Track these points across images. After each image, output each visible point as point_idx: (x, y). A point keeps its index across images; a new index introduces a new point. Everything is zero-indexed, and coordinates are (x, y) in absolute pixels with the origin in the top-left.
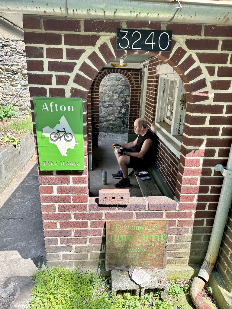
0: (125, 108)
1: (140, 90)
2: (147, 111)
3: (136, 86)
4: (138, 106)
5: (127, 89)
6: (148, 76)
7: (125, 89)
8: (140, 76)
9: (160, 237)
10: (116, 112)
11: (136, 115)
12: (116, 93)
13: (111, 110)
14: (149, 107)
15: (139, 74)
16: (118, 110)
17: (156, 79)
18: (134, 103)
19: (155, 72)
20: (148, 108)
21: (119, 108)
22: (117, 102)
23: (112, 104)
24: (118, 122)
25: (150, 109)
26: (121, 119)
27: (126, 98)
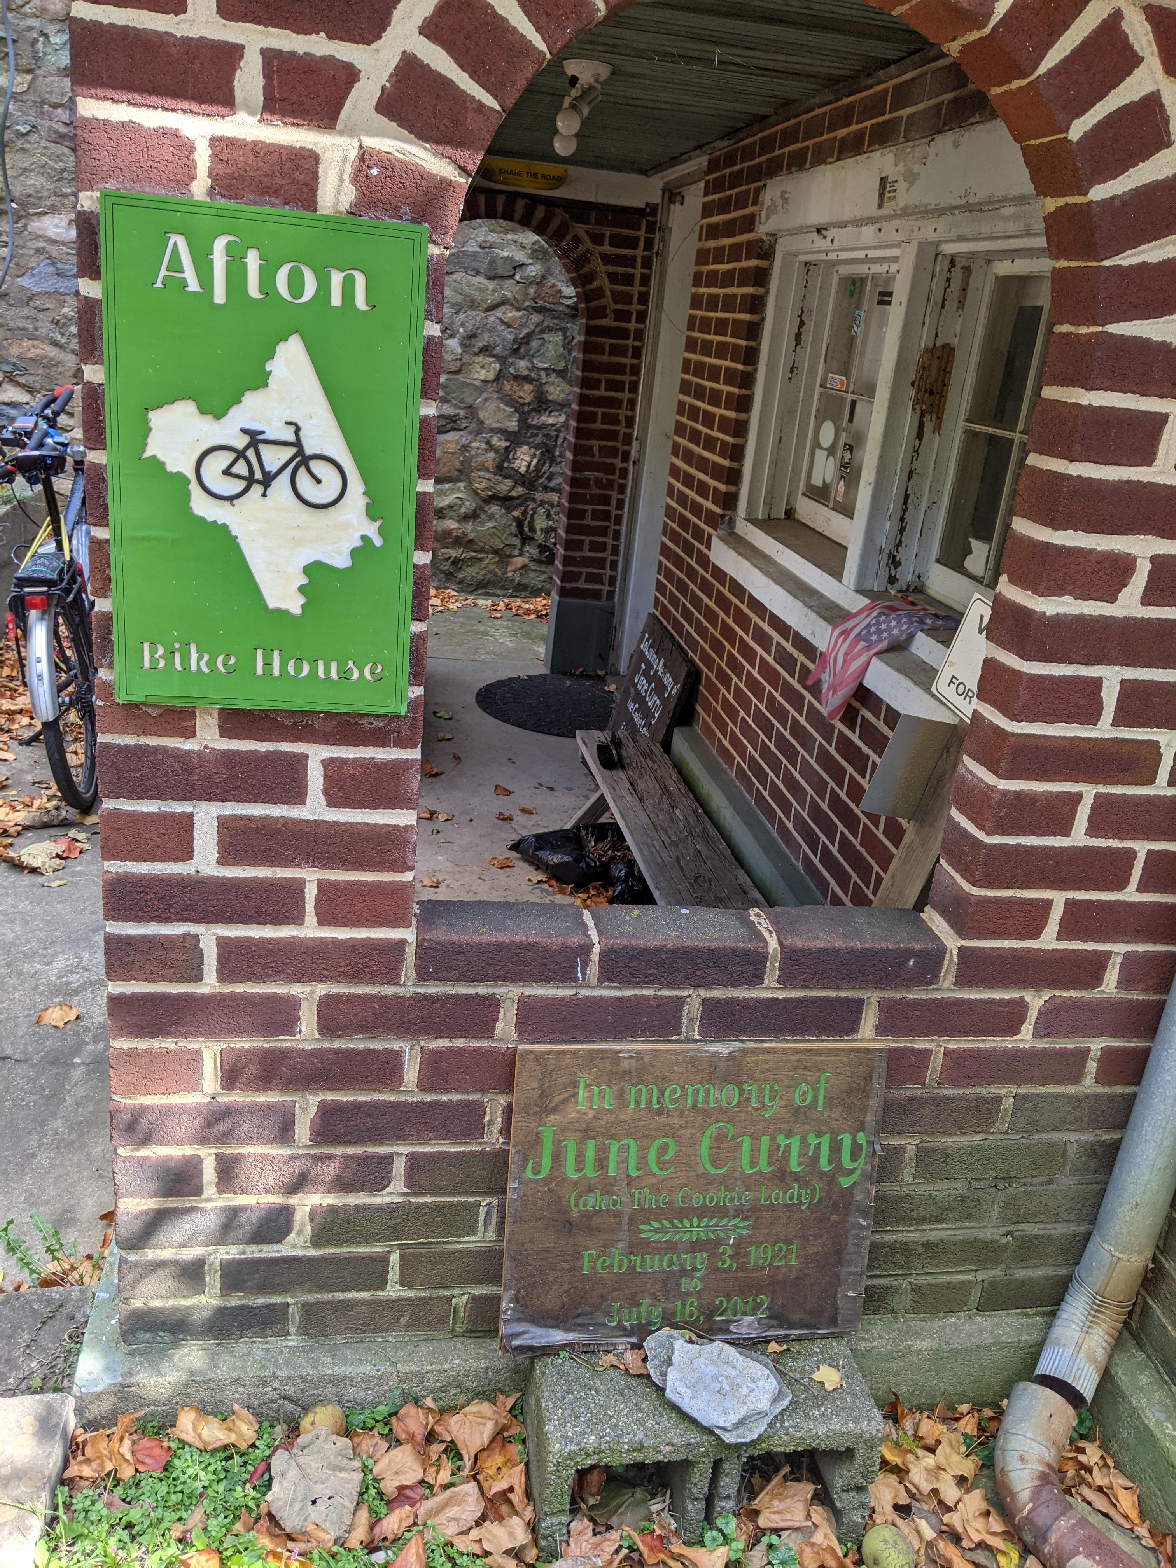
0: (536, 448)
1: (639, 335)
2: (688, 457)
3: (615, 311)
4: (623, 429)
5: (550, 329)
6: (699, 251)
7: (542, 331)
8: (639, 252)
9: (836, 1148)
10: (483, 468)
11: (610, 485)
12: (486, 350)
13: (452, 448)
14: (699, 432)
15: (637, 239)
16: (492, 455)
17: (753, 263)
18: (600, 411)
19: (749, 223)
20: (695, 436)
21: (500, 443)
22: (491, 406)
23: (462, 413)
24: (490, 525)
25: (710, 444)
26: (509, 510)
27: (542, 384)
